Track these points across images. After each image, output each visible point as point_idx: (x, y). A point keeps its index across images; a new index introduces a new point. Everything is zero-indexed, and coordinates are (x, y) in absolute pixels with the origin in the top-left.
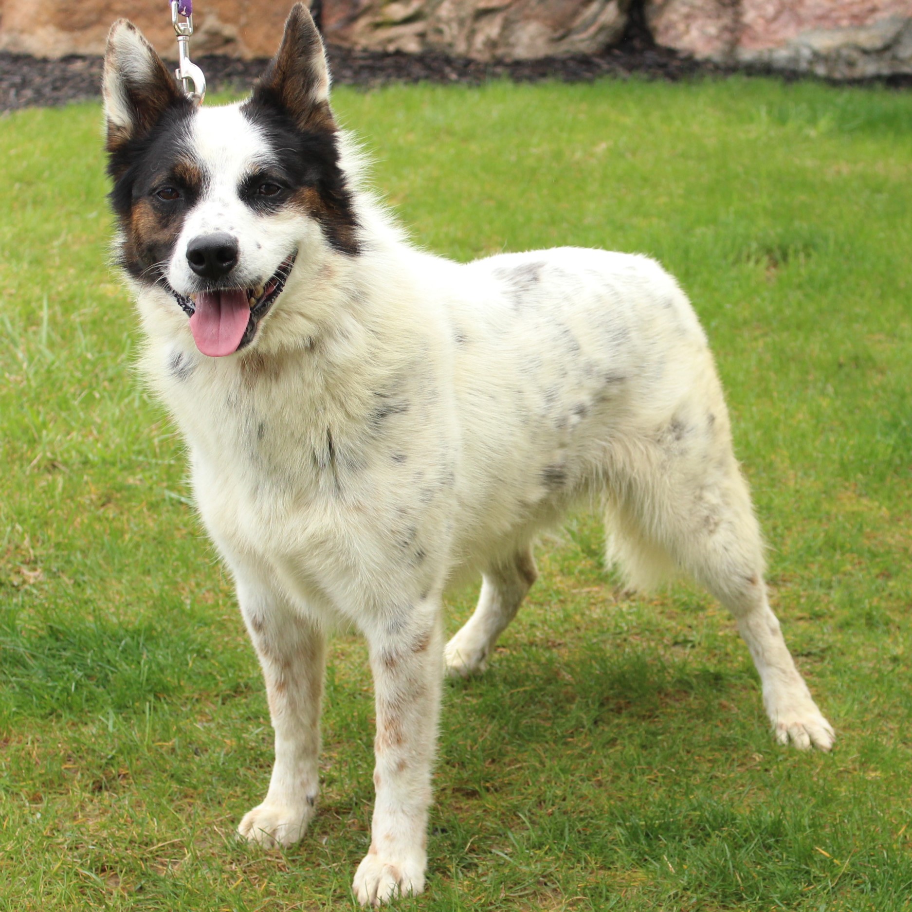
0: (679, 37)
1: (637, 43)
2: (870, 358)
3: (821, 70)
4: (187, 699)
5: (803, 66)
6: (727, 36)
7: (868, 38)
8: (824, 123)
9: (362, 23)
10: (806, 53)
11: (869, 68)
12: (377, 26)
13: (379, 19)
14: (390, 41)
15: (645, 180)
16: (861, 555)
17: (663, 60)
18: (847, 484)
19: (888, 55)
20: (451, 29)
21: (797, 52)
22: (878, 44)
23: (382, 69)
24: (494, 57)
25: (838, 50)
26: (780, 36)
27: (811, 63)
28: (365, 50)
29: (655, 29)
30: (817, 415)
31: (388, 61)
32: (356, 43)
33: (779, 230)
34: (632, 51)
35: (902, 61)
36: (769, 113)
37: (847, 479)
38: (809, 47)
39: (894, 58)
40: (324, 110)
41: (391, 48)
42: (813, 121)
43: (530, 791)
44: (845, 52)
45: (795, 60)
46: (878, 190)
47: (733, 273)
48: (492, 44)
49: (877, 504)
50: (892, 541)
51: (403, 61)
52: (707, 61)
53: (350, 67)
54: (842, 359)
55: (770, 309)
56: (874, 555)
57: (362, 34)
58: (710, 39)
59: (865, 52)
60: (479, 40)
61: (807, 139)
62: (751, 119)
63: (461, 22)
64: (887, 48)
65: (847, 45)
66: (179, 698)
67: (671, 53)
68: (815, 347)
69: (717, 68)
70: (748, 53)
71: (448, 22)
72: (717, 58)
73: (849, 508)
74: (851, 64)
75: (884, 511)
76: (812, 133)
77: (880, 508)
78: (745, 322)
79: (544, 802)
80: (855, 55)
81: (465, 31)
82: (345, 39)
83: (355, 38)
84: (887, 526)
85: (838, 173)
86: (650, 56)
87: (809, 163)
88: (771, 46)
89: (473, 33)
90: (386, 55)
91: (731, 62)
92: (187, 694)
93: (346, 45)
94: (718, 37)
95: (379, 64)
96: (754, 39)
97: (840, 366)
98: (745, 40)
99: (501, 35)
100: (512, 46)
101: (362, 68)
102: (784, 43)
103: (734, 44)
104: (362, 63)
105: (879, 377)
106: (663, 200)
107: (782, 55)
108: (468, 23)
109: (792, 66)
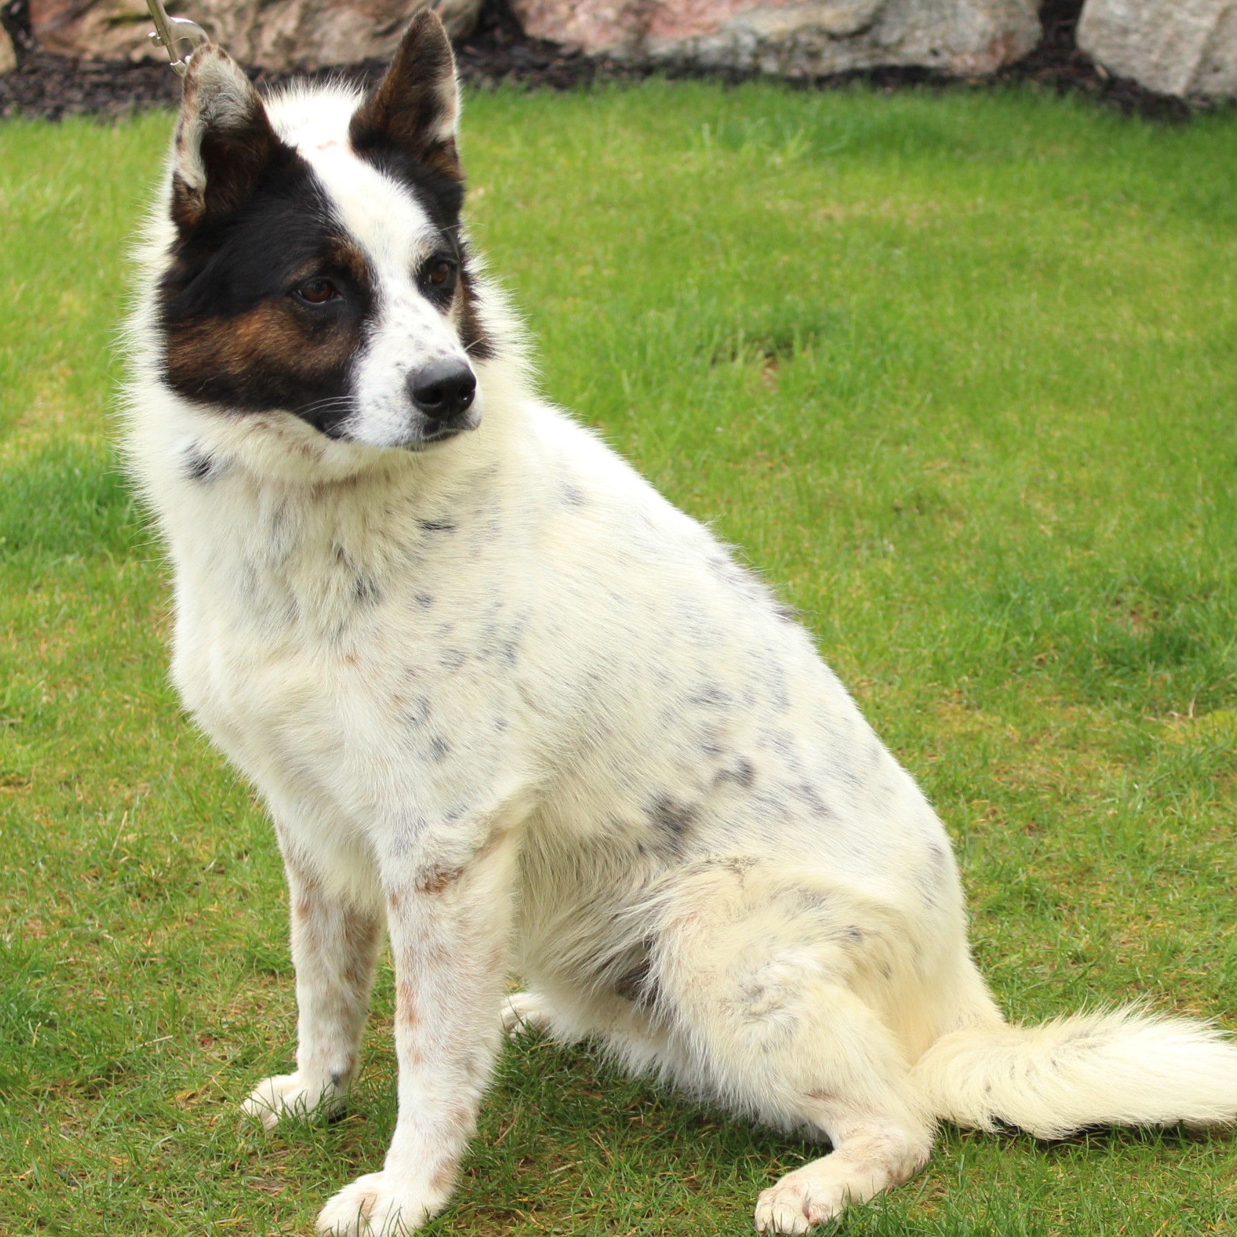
0: (560, 24)
1: (499, 35)
2: (938, 498)
3: (770, 65)
4: (36, 1093)
5: (745, 60)
6: (631, 20)
7: (835, 17)
8: (795, 146)
9: (92, 19)
10: (748, 41)
11: (841, 60)
12: (114, 23)
13: (116, 13)
14: (135, 44)
15: (553, 241)
16: (995, 801)
17: (542, 59)
18: (946, 692)
19: (866, 39)
20: (224, 23)
21: (736, 40)
22: (852, 25)
23: (127, 87)
24: (290, 63)
25: (794, 35)
26: (708, 19)
27: (755, 55)
28: (98, 59)
29: (524, 13)
30: (882, 590)
31: (135, 75)
32: (83, 50)
33: (766, 309)
34: (493, 46)
35: (887, 49)
36: (713, 132)
37: (946, 685)
38: (753, 33)
39: (875, 44)
40: (448, 151)
41: (137, 55)
42: (777, 143)
43: (593, 1206)
44: (804, 38)
45: (733, 51)
46: (893, 244)
47: (714, 377)
48: (287, 44)
49: (999, 720)
50: (1033, 776)
51: (157, 74)
52: (604, 57)
53: (81, 86)
54: (898, 502)
55: (778, 430)
56: (1012, 799)
57: (93, 35)
58: (606, 26)
59: (833, 37)
60: (268, 38)
61: (774, 170)
62: (688, 144)
63: (240, 13)
64: (863, 30)
65: (805, 28)
66: (23, 1093)
67: (551, 47)
68: (855, 483)
69: (619, 69)
70: (662, 45)
71: (220, 14)
72: (618, 52)
73: (957, 728)
74: (814, 55)
75: (1011, 730)
76: (777, 159)
77: (1003, 725)
78: (745, 452)
79: (618, 1220)
80: (819, 42)
81: (246, 27)
82: (66, 44)
83: (81, 42)
84: (1019, 754)
85: (829, 218)
86: (520, 53)
87: (784, 205)
88: (696, 32)
89: (258, 27)
90: (130, 65)
91: (639, 59)
92: (33, 1086)
93: (69, 53)
94: (617, 23)
95: (120, 80)
96: (672, 24)
97: (897, 510)
98: (657, 25)
99: (298, 30)
100: (319, 45)
101: (96, 86)
102: (716, 28)
103: (642, 32)
104: (95, 78)
105: (958, 525)
106: (587, 270)
107: (713, 45)
108: (250, 15)
109: (728, 61)
